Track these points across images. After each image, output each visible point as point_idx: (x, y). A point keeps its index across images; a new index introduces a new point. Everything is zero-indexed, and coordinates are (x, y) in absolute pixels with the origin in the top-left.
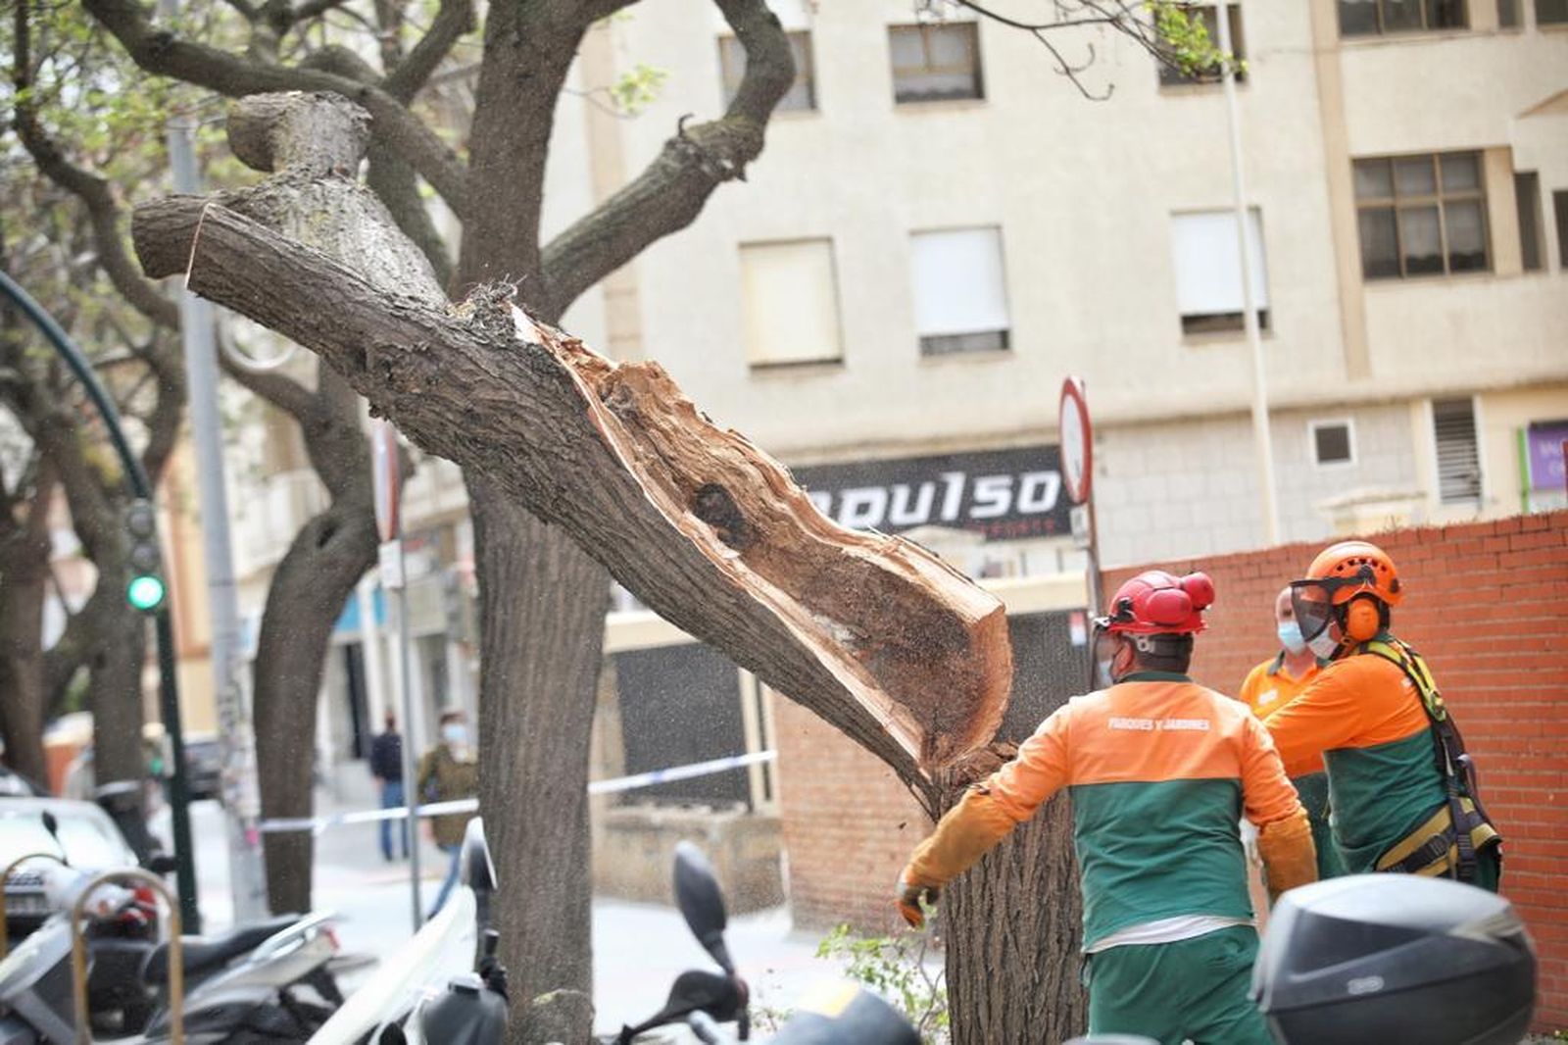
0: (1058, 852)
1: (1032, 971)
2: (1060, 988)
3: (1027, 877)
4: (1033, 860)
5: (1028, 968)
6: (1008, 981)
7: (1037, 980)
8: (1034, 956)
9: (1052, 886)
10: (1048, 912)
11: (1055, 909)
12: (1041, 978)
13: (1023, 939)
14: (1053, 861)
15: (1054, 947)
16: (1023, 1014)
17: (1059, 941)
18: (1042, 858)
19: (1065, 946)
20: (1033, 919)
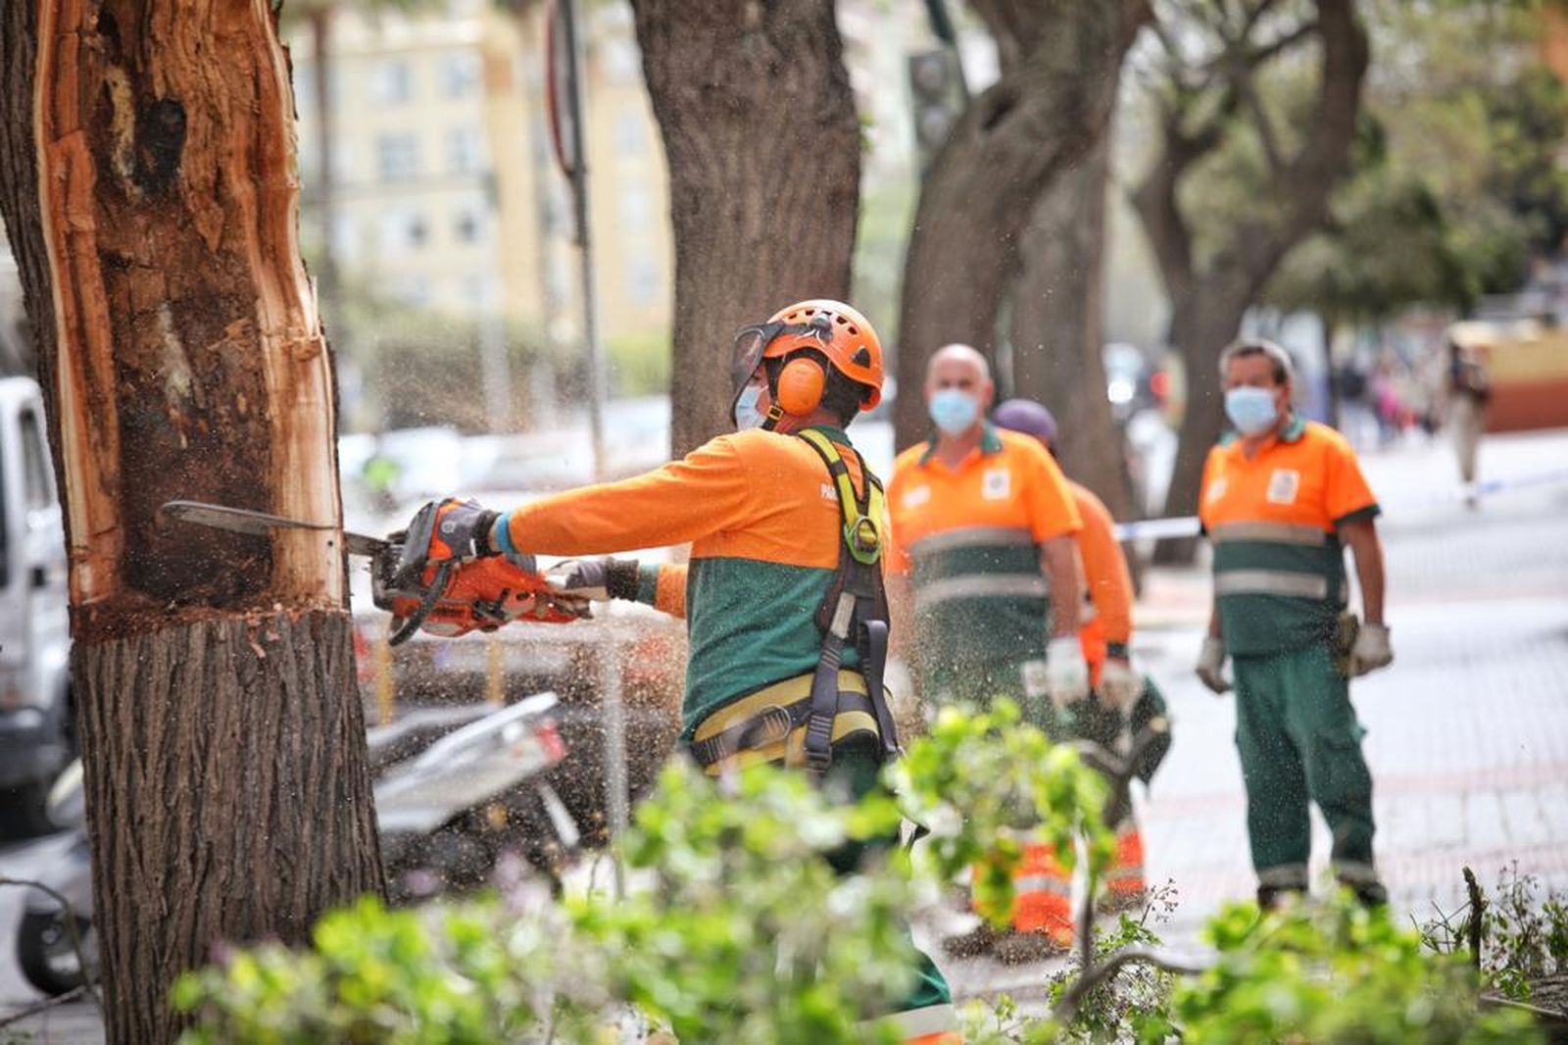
0: (188, 737)
1: (159, 898)
2: (195, 923)
3: (150, 769)
4: (157, 744)
5: (154, 895)
6: (135, 910)
7: (165, 912)
8: (162, 877)
9: (183, 783)
10: (176, 819)
11: (185, 813)
12: (170, 910)
13: (147, 856)
14: (182, 748)
15: (187, 868)
16: (151, 957)
17: (193, 858)
18: (166, 745)
19: (201, 867)
20: (158, 827)
